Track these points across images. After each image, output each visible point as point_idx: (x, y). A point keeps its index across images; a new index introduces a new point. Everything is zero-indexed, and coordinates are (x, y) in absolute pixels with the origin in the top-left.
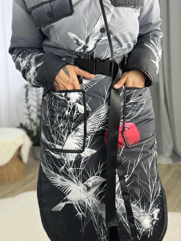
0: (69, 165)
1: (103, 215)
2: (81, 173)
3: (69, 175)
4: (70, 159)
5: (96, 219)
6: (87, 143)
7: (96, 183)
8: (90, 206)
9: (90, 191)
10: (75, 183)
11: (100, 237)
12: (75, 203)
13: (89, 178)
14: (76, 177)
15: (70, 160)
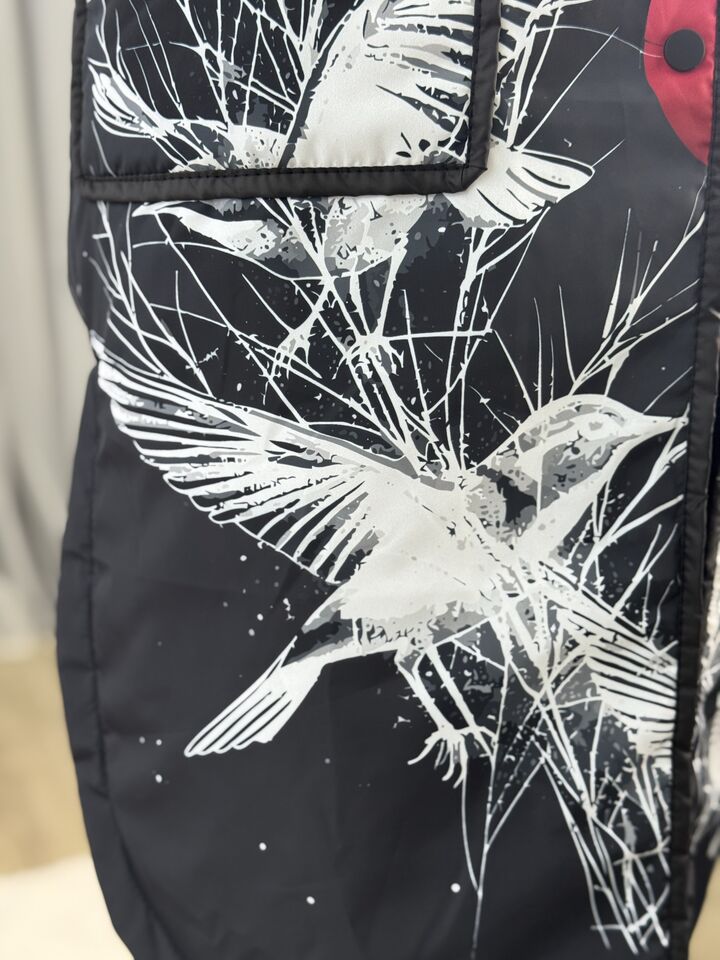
0: (360, 310)
1: (634, 731)
2: (462, 375)
3: (352, 403)
4: (361, 250)
5: (584, 764)
6: (508, 91)
7: (576, 451)
8: (539, 658)
9: (533, 528)
10: (406, 468)
11: (608, 917)
12: (413, 642)
13: (524, 414)
14: (417, 409)
15: (367, 258)
